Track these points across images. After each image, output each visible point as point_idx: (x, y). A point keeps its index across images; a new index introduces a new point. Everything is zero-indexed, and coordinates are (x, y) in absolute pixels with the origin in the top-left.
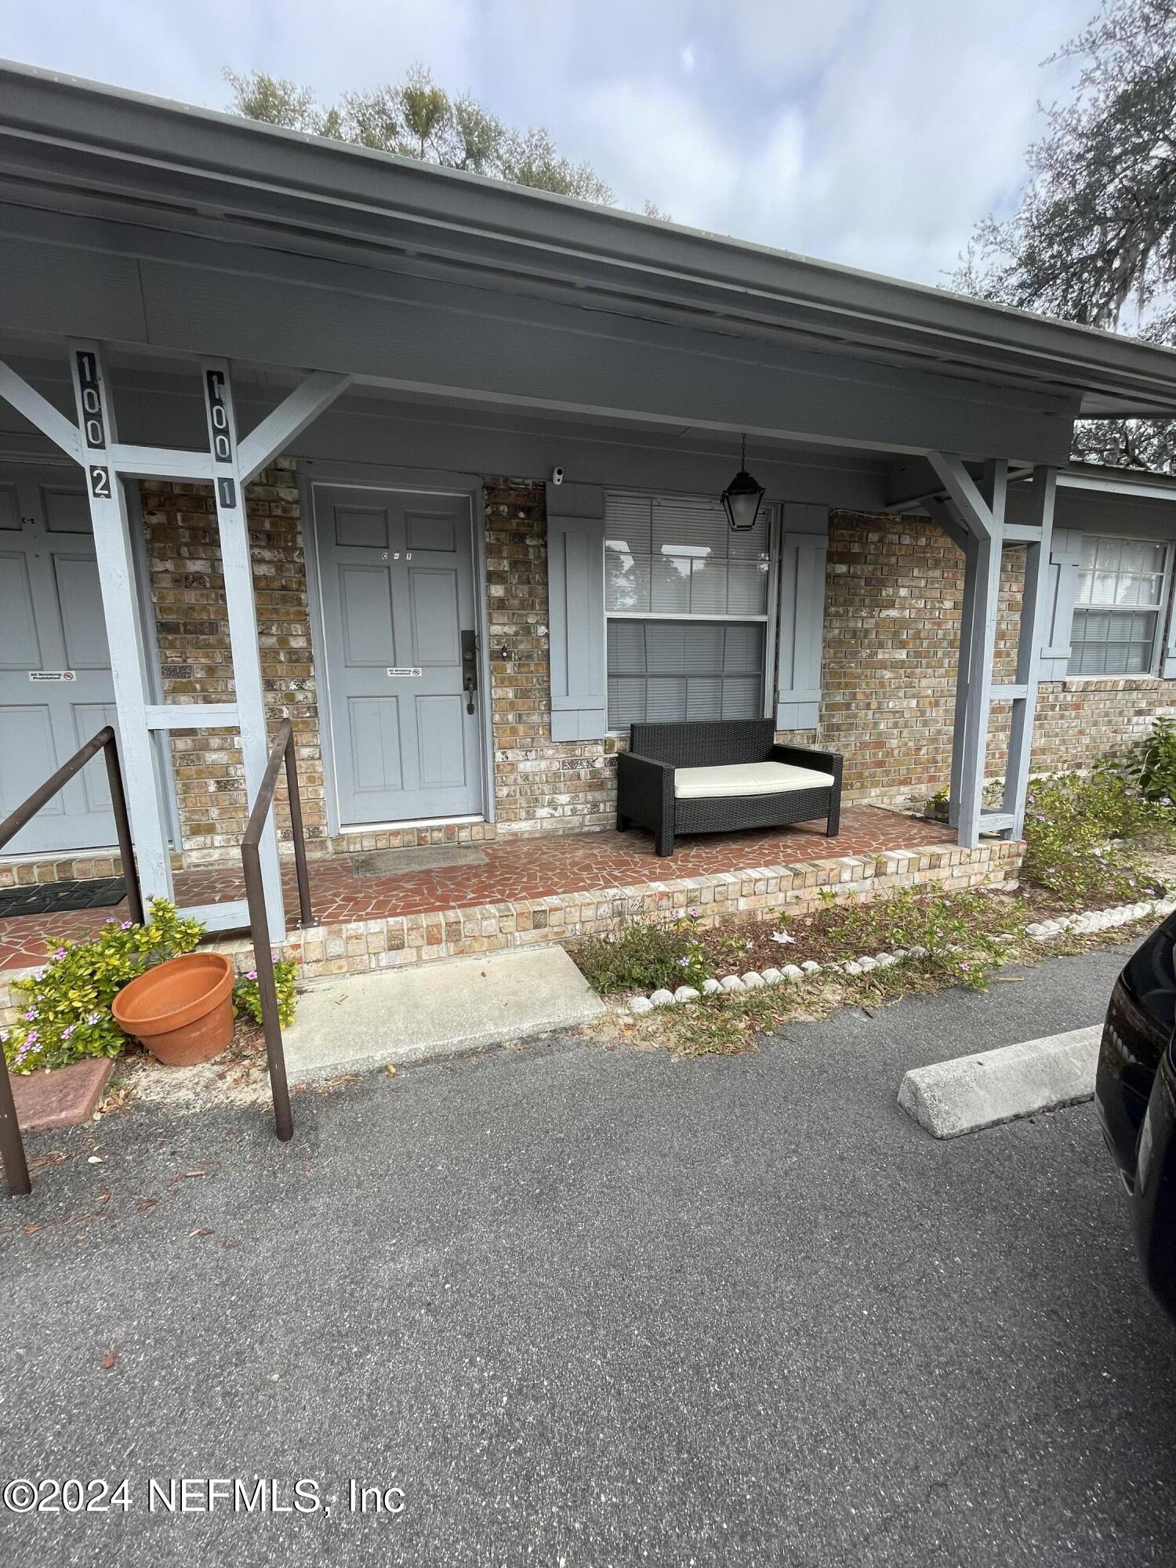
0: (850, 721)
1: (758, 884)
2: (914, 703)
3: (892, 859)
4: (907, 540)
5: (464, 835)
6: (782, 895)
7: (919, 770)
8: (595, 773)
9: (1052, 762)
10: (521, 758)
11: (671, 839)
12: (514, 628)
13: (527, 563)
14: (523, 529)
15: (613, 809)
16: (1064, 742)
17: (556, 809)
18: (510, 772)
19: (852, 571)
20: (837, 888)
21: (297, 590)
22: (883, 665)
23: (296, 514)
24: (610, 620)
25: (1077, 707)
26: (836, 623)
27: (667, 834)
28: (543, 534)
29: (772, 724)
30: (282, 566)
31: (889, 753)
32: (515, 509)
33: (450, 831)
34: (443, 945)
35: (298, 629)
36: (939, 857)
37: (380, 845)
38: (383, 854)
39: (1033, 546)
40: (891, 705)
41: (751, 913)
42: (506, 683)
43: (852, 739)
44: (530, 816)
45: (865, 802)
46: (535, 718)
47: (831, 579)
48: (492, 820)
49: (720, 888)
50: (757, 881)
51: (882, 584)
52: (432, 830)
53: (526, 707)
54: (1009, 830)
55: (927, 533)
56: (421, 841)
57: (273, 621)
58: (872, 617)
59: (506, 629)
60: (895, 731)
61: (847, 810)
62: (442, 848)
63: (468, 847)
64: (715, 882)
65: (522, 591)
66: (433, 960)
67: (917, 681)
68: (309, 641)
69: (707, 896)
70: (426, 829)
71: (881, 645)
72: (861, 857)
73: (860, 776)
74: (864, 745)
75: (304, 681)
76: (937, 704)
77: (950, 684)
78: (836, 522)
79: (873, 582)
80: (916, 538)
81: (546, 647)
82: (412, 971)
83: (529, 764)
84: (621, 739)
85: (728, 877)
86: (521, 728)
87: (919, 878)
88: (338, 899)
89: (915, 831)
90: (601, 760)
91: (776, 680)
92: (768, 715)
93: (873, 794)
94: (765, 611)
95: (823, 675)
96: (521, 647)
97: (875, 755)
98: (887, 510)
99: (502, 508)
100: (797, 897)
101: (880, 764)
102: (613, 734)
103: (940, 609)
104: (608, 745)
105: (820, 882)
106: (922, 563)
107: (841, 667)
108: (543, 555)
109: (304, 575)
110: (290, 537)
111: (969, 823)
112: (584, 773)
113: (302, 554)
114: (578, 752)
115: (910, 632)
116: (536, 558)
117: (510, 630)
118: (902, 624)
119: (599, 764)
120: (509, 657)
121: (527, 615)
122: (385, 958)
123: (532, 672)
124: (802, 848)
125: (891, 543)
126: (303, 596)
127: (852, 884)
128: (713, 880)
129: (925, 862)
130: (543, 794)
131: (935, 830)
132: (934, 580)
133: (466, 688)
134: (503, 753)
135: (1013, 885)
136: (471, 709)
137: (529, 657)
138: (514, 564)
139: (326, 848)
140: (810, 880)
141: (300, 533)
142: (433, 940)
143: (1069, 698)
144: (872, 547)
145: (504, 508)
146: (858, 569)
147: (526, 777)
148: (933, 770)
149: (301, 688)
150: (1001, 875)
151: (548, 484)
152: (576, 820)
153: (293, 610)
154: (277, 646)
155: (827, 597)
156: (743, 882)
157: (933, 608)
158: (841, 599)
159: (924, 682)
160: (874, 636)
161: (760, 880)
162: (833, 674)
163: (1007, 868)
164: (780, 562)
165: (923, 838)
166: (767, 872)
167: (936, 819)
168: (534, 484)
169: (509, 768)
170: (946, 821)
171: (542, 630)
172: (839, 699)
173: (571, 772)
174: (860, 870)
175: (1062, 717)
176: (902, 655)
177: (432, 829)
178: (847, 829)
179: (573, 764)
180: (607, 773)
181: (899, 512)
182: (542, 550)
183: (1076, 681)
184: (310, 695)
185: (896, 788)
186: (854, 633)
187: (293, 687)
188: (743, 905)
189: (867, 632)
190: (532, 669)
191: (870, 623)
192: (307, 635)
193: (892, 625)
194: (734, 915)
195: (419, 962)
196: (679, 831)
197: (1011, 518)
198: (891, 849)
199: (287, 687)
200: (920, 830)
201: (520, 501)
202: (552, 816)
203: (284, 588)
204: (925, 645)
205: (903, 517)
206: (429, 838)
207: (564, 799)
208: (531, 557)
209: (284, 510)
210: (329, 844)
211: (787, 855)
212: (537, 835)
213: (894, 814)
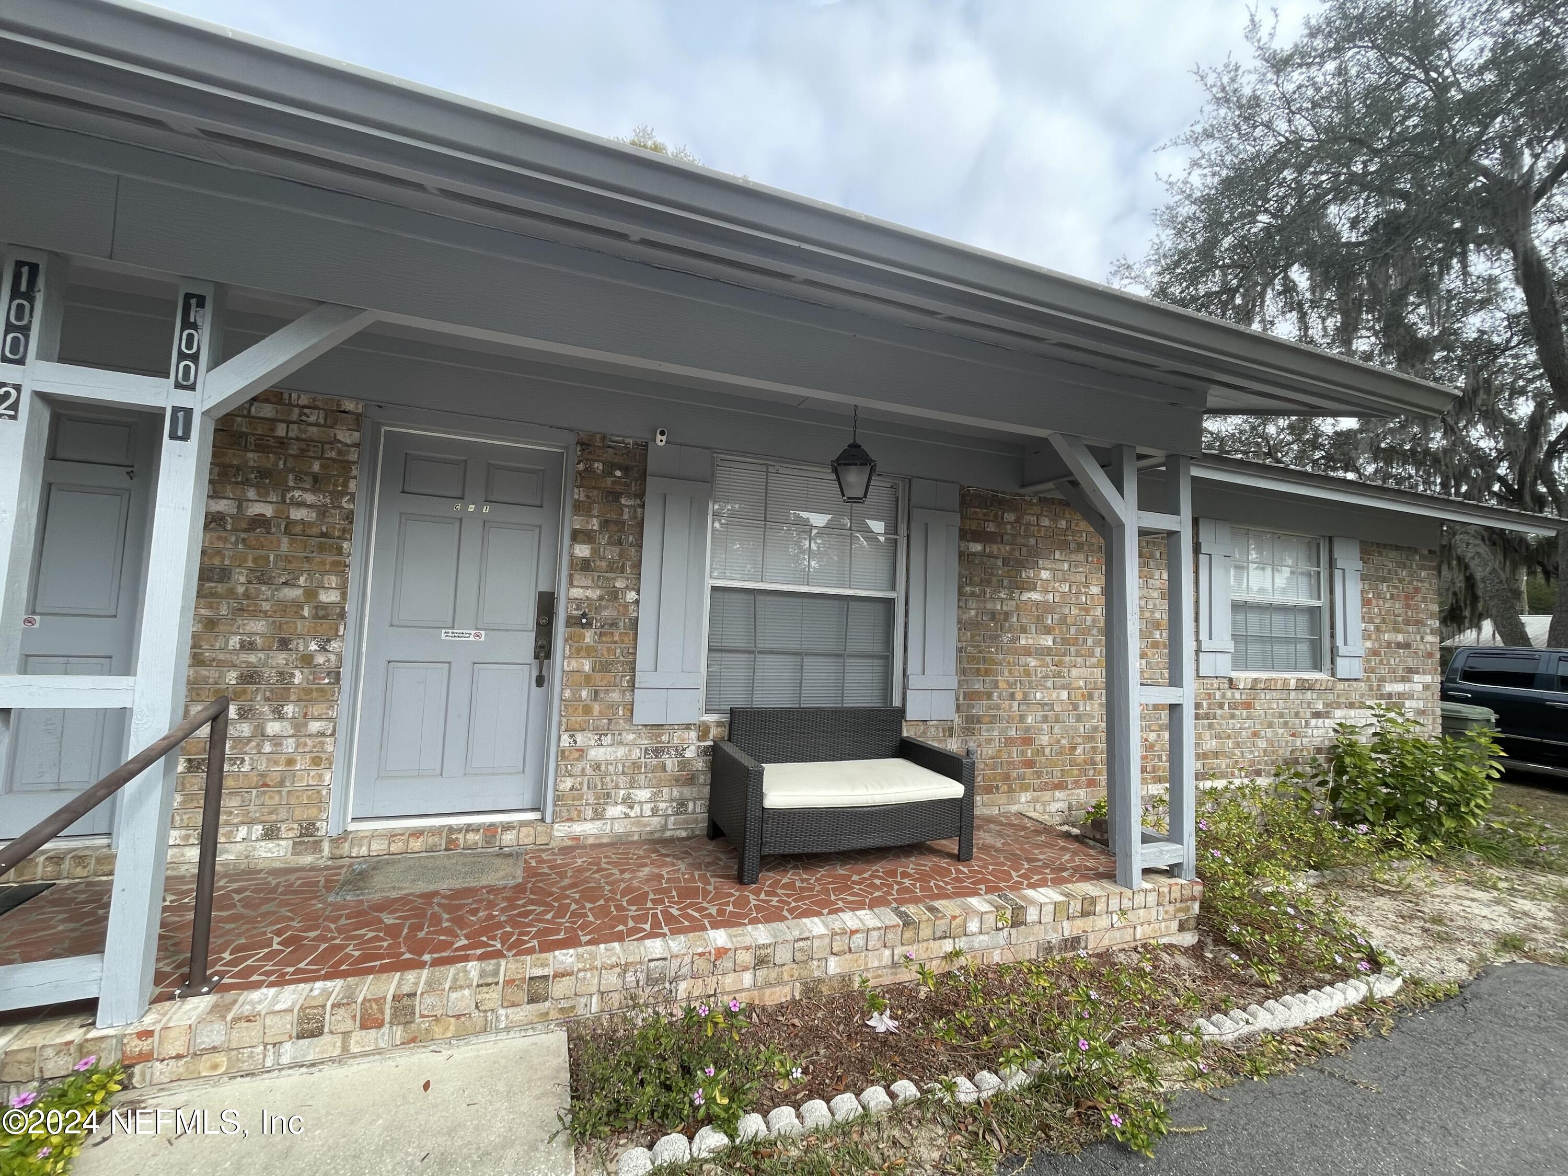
0: (992, 712)
1: (854, 937)
2: (1064, 695)
3: (1032, 902)
4: (1046, 522)
5: (508, 838)
6: (887, 953)
7: (1076, 772)
8: (684, 764)
9: (1228, 766)
10: (592, 743)
11: (757, 861)
12: (598, 592)
13: (621, 523)
14: (618, 488)
15: (704, 809)
16: (1237, 745)
17: (632, 808)
18: (577, 760)
19: (987, 551)
20: (962, 943)
21: (339, 538)
22: (1027, 652)
23: (353, 457)
24: (714, 589)
25: (1248, 706)
26: (972, 604)
27: (752, 855)
28: (641, 495)
29: (902, 712)
30: (325, 512)
31: (1040, 752)
32: (610, 467)
33: (491, 831)
34: (386, 1029)
35: (333, 580)
36: (1093, 901)
37: (394, 848)
38: (394, 862)
39: (1172, 535)
40: (1038, 696)
41: (846, 979)
42: (583, 653)
43: (996, 733)
44: (598, 815)
45: (1014, 808)
46: (615, 696)
47: (965, 558)
48: (548, 819)
49: (801, 944)
50: (853, 932)
51: (1021, 564)
52: (467, 831)
53: (605, 682)
54: (1178, 865)
55: (1067, 515)
56: (451, 844)
57: (302, 572)
58: (1012, 599)
59: (589, 593)
60: (1045, 726)
61: (989, 820)
62: (475, 855)
63: (509, 855)
64: (796, 934)
65: (612, 553)
66: (365, 1054)
67: (1066, 670)
68: (344, 595)
69: (783, 955)
70: (460, 830)
71: (1024, 630)
72: (994, 897)
73: (1007, 777)
74: (1009, 742)
75: (329, 641)
76: (1091, 697)
77: (1099, 674)
78: (966, 500)
79: (1012, 563)
80: (1056, 521)
81: (635, 615)
82: (329, 1071)
83: (602, 750)
84: (719, 724)
85: (816, 926)
86: (596, 708)
87: (1069, 929)
88: (277, 939)
89: (1067, 857)
90: (693, 748)
91: (905, 663)
92: (897, 702)
93: (1023, 800)
94: (893, 588)
95: (959, 660)
96: (605, 613)
97: (1023, 753)
98: (1023, 491)
99: (596, 465)
100: (906, 957)
101: (1030, 764)
102: (711, 718)
103: (1086, 594)
104: (703, 731)
105: (938, 934)
106: (1064, 545)
107: (980, 652)
108: (639, 516)
109: (351, 522)
110: (341, 480)
111: (1128, 856)
112: (671, 763)
113: (352, 499)
114: (665, 738)
115: (1055, 616)
116: (631, 519)
117: (594, 594)
118: (1045, 608)
119: (690, 753)
120: (589, 624)
121: (614, 579)
122: (289, 1051)
123: (616, 642)
124: (924, 877)
125: (1029, 524)
126: (345, 545)
127: (982, 937)
128: (790, 929)
129: (1075, 907)
130: (617, 787)
131: (1092, 859)
132: (1078, 564)
133: (536, 657)
134: (571, 736)
135: (1189, 939)
136: (540, 681)
137: (614, 624)
138: (605, 524)
139: (321, 851)
140: (925, 932)
141: (355, 477)
142: (369, 1022)
143: (1237, 696)
144: (1009, 527)
145: (598, 466)
146: (994, 548)
147: (597, 767)
148: (1091, 772)
149: (323, 649)
150: (1175, 925)
151: (650, 444)
152: (656, 822)
153: (330, 559)
154: (302, 599)
155: (960, 576)
156: (834, 934)
157: (1079, 593)
158: (977, 579)
159: (1074, 672)
160: (1015, 619)
161: (857, 931)
162: (972, 659)
163: (1182, 916)
164: (908, 537)
165: (1076, 869)
166: (867, 918)
167: (1094, 839)
168: (635, 443)
169: (577, 755)
170: (1105, 843)
171: (631, 596)
172: (978, 686)
173: (655, 762)
174: (992, 918)
175: (1233, 717)
176: (1048, 641)
177: (469, 828)
178: (986, 848)
179: (657, 752)
180: (700, 765)
181: (1036, 494)
182: (639, 510)
183: (1244, 677)
184: (333, 657)
185: (1049, 793)
186: (993, 616)
187: (313, 647)
188: (834, 966)
189: (1007, 615)
190: (616, 638)
191: (1010, 606)
192: (343, 589)
193: (1034, 609)
194: (820, 981)
195: (345, 1055)
196: (766, 851)
197: (1144, 504)
198: (1032, 886)
199: (306, 646)
200: (1075, 853)
201: (617, 460)
202: (627, 816)
203: (323, 535)
204: (1073, 631)
205: (1040, 499)
206: (461, 841)
207: (643, 794)
208: (626, 517)
209: (340, 452)
210: (326, 847)
211: (903, 890)
212: (605, 841)
213: (1047, 830)
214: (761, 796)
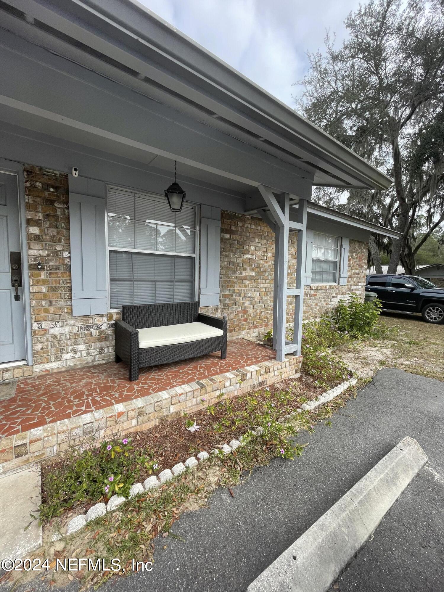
0: (233, 302)
1: (181, 397)
2: (258, 294)
3: (248, 372)
4: (253, 227)
5: (7, 375)
6: (195, 400)
7: (261, 322)
8: (101, 332)
9: (308, 316)
10: (51, 326)
11: (137, 371)
12: (46, 252)
13: (56, 217)
14: (52, 198)
15: (113, 350)
16: (311, 308)
17: (76, 354)
18: (44, 334)
19: (232, 238)
20: (223, 391)
22: (246, 278)
24: (111, 251)
25: (315, 295)
26: (226, 259)
27: (135, 368)
28: (67, 202)
29: (198, 303)
31: (249, 315)
32: (46, 187)
36: (269, 368)
39: (300, 231)
40: (249, 295)
41: (178, 413)
42: (41, 283)
43: (234, 310)
44: (58, 359)
45: (240, 337)
46: (62, 303)
47: (223, 240)
48: (30, 364)
49: (158, 403)
50: (180, 395)
51: (244, 244)
53: (55, 297)
54: (296, 351)
55: (261, 225)
58: (240, 257)
59: (41, 252)
60: (251, 306)
61: (232, 342)
63: (8, 383)
64: (156, 400)
65: (52, 232)
67: (259, 285)
69: (150, 409)
71: (245, 270)
72: (235, 372)
73: (238, 326)
74: (239, 312)
76: (267, 294)
77: (271, 286)
78: (224, 216)
79: (241, 243)
80: (257, 227)
81: (69, 264)
83: (57, 329)
84: (117, 313)
85: (164, 395)
86: (52, 309)
87: (261, 379)
89: (259, 353)
90: (105, 325)
91: (199, 284)
92: (196, 300)
93: (243, 333)
94: (194, 252)
95: (221, 282)
96: (52, 263)
97: (244, 316)
98: (245, 213)
99: (37, 184)
100: (202, 400)
101: (246, 320)
102: (113, 311)
103: (267, 256)
104: (110, 317)
105: (214, 389)
106: (259, 236)
107: (228, 278)
108: (67, 214)
111: (281, 350)
112: (95, 332)
114: (91, 321)
115: (256, 264)
116: (62, 214)
117: (44, 253)
118: (253, 261)
119: (104, 327)
120: (43, 269)
121: (55, 245)
123: (59, 277)
124: (208, 367)
125: (247, 227)
127: (231, 387)
128: (152, 398)
129: (263, 371)
130: (67, 345)
131: (268, 352)
132: (264, 244)
133: (13, 286)
134: (38, 324)
135: (298, 375)
136: (17, 298)
137: (57, 268)
138: (47, 216)
140: (209, 389)
143: (312, 292)
144: (240, 228)
145: (39, 185)
146: (234, 237)
147: (55, 337)
148: (266, 321)
150: (294, 371)
151: (69, 175)
152: (89, 359)
155: (221, 248)
156: (172, 397)
157: (264, 255)
158: (227, 249)
159: (262, 285)
160: (241, 266)
161: (182, 394)
162: (225, 281)
163: (296, 368)
164: (200, 230)
165: (263, 357)
166: (186, 388)
167: (268, 345)
168: (60, 174)
169: (43, 332)
170: (271, 346)
171: (66, 254)
172: (228, 292)
173: (86, 332)
174: (234, 379)
175: (310, 299)
176: (253, 274)
178: (231, 353)
179: (87, 328)
180: (110, 331)
181: (250, 215)
182: (66, 210)
183: (314, 285)
185: (252, 330)
186: (233, 264)
188: (173, 409)
189: (238, 263)
190: (60, 275)
191: (240, 260)
193: (248, 261)
194: (167, 416)
196: (141, 366)
197: (292, 219)
198: (248, 365)
200: (262, 351)
201: (50, 182)
202: (74, 358)
204: (262, 270)
205: (251, 217)
207: (82, 347)
208: (59, 213)
211: (201, 374)
212: (63, 370)
213: (252, 343)
214: (138, 343)
